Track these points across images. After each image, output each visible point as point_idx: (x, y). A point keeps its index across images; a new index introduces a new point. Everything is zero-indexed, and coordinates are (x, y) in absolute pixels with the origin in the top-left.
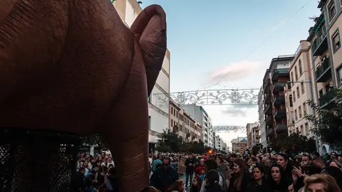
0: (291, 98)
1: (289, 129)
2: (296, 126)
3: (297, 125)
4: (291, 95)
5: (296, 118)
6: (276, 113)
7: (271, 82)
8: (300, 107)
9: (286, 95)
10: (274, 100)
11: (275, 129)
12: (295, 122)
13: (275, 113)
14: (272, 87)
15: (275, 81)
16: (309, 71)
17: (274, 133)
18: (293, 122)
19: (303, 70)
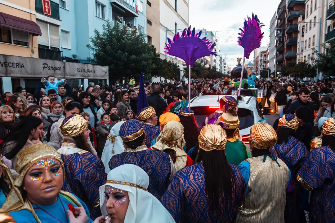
0: (303, 29)
1: (298, 56)
2: (304, 55)
3: (306, 53)
4: (304, 26)
5: (306, 47)
6: (288, 41)
7: (287, 9)
8: (310, 39)
9: (299, 25)
10: (287, 28)
11: (285, 56)
12: (304, 51)
13: (286, 41)
14: (287, 15)
15: (290, 9)
16: (323, 7)
17: (283, 59)
18: (302, 51)
19: (318, 6)
